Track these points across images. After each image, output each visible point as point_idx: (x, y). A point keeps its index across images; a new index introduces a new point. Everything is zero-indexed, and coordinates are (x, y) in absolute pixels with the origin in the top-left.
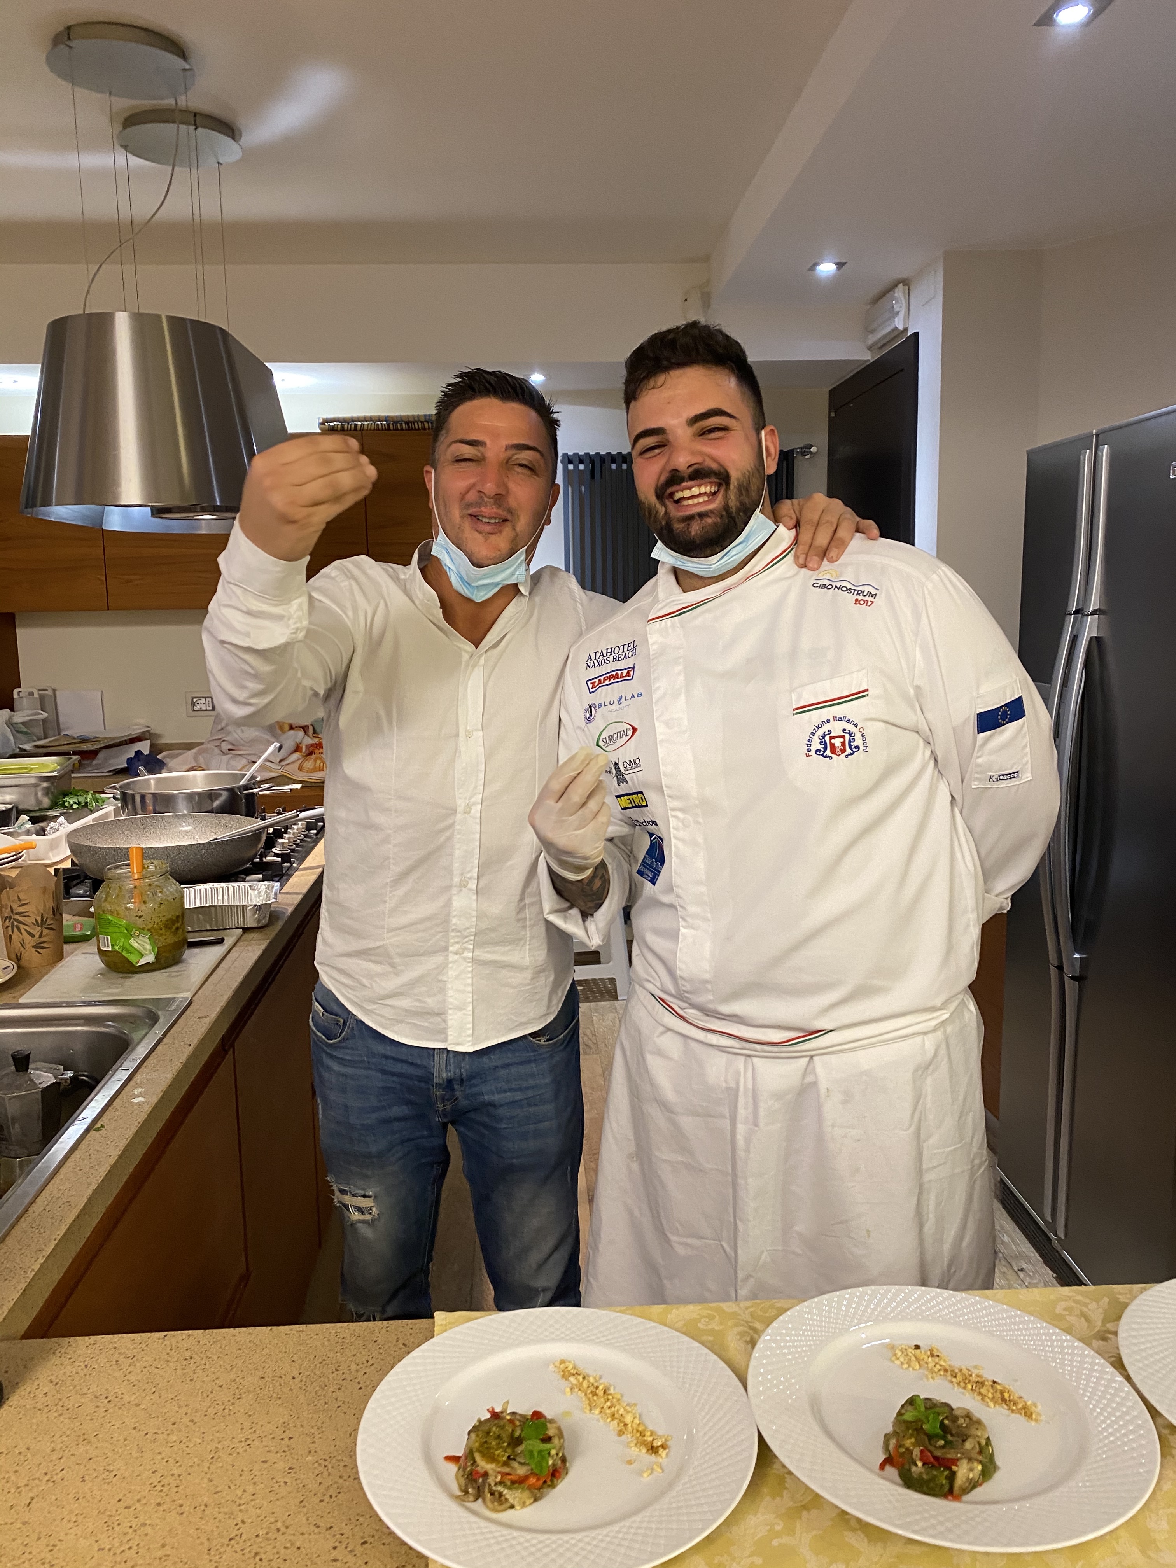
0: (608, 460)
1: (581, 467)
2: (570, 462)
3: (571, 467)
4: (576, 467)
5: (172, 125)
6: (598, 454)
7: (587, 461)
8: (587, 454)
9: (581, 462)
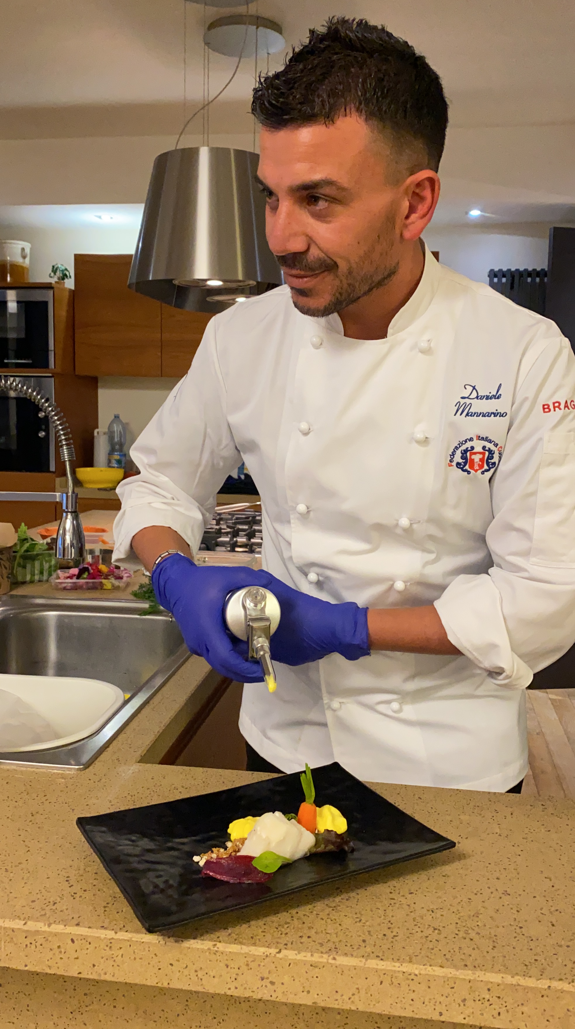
0: (525, 275)
1: (504, 280)
2: (496, 276)
3: (496, 280)
4: (500, 280)
5: (243, 26)
6: (517, 270)
7: (508, 275)
8: (509, 270)
9: (504, 276)
